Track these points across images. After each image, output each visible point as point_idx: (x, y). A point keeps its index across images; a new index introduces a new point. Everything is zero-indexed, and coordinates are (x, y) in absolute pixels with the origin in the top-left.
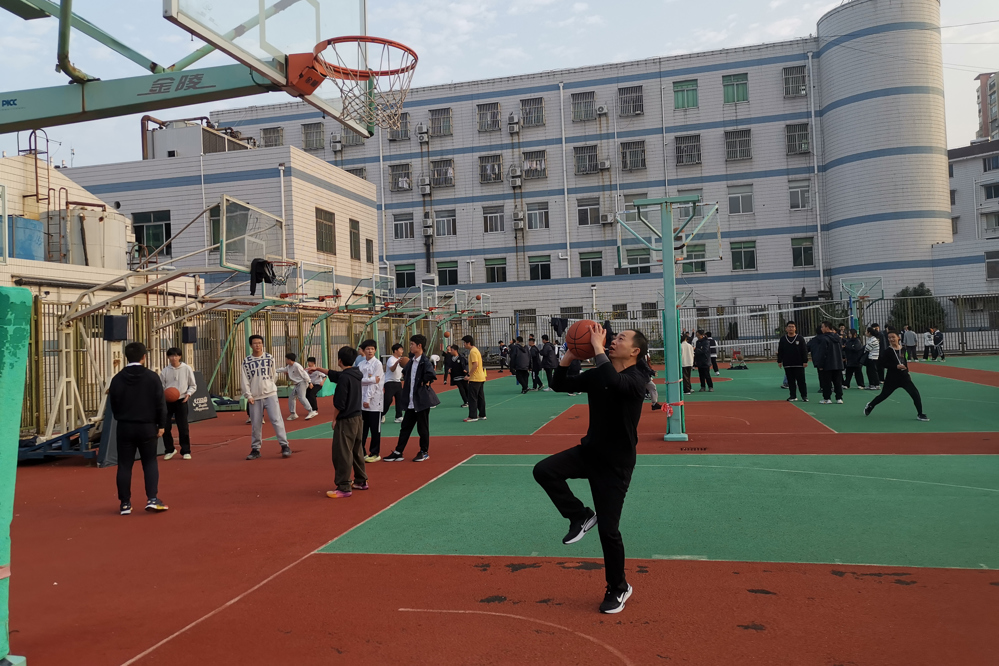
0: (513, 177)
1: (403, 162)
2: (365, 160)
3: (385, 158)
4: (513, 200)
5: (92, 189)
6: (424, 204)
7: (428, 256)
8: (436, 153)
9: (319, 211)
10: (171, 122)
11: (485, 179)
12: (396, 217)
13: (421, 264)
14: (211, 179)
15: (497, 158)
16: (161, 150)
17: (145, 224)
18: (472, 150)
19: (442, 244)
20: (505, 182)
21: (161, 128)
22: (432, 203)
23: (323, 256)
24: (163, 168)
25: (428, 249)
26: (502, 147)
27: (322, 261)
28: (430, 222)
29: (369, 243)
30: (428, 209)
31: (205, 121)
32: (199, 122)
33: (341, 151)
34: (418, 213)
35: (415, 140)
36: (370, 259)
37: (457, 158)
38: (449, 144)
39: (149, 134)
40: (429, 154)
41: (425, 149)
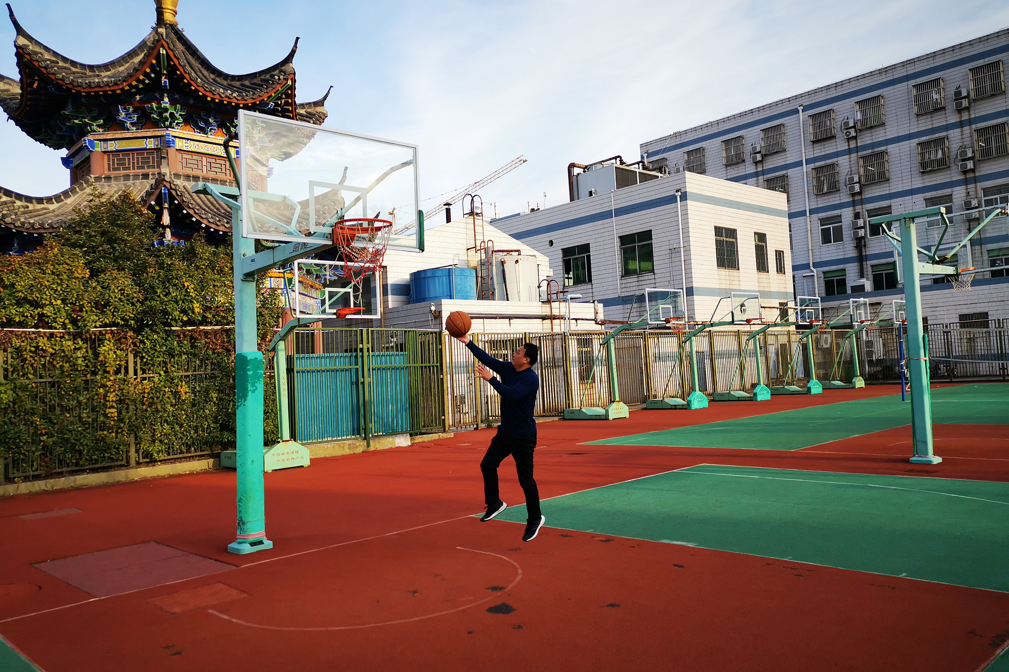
0: (963, 160)
1: (829, 162)
2: (787, 167)
3: (808, 162)
4: (964, 187)
5: (517, 236)
6: (853, 204)
7: (861, 259)
8: (865, 147)
9: (718, 231)
10: (591, 165)
11: (926, 168)
12: (823, 221)
13: (852, 269)
14: (620, 212)
15: (940, 142)
16: (584, 192)
17: (571, 257)
18: (909, 137)
19: (875, 246)
20: (953, 167)
21: (584, 171)
22: (862, 202)
23: (724, 272)
24: (585, 207)
25: (860, 252)
26: (948, 127)
27: (723, 277)
28: (860, 222)
29: (779, 254)
30: (858, 208)
31: (618, 159)
32: (614, 161)
33: (761, 161)
34: (847, 215)
35: (841, 136)
36: (780, 269)
37: (891, 148)
38: (879, 135)
39: (574, 179)
40: (857, 149)
41: (853, 145)
